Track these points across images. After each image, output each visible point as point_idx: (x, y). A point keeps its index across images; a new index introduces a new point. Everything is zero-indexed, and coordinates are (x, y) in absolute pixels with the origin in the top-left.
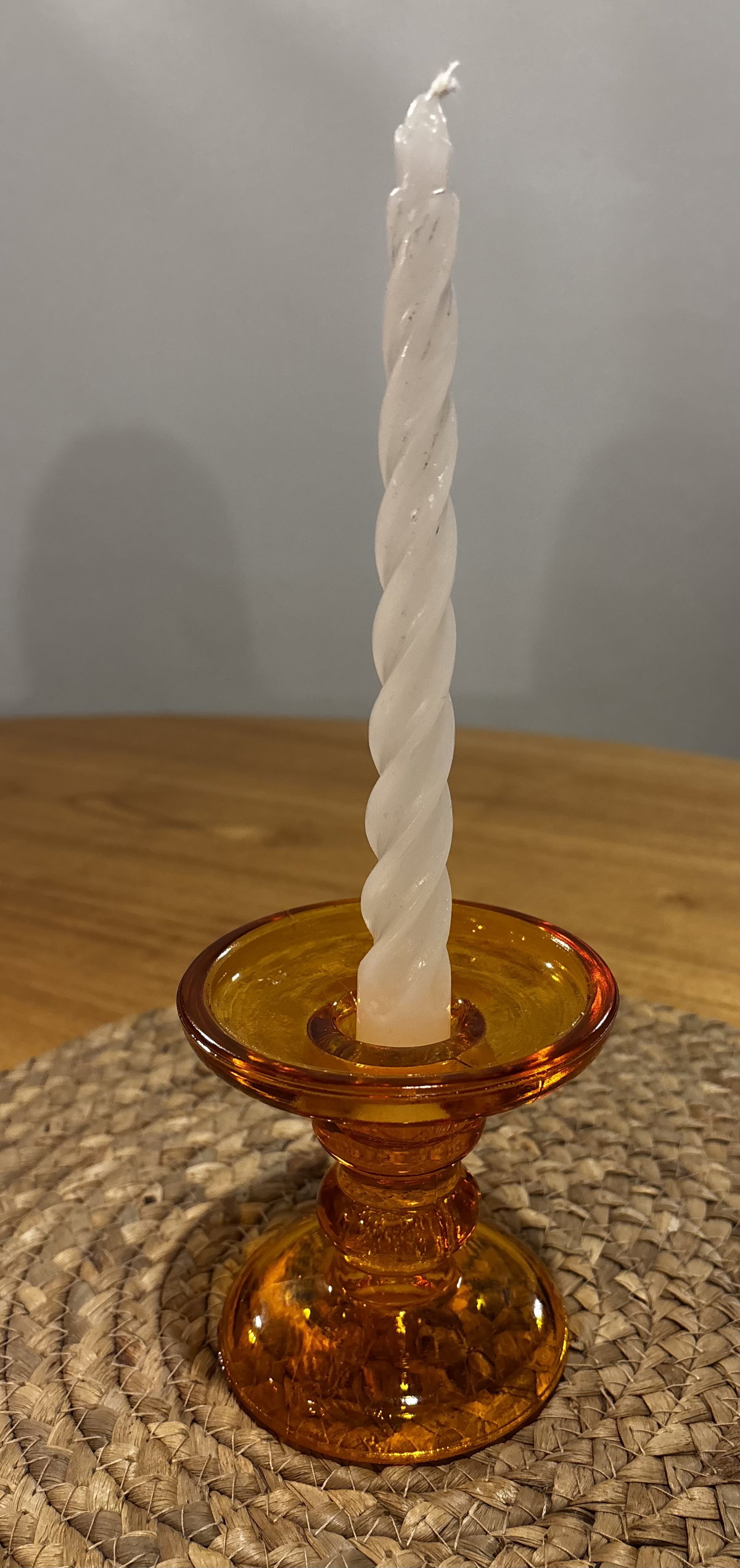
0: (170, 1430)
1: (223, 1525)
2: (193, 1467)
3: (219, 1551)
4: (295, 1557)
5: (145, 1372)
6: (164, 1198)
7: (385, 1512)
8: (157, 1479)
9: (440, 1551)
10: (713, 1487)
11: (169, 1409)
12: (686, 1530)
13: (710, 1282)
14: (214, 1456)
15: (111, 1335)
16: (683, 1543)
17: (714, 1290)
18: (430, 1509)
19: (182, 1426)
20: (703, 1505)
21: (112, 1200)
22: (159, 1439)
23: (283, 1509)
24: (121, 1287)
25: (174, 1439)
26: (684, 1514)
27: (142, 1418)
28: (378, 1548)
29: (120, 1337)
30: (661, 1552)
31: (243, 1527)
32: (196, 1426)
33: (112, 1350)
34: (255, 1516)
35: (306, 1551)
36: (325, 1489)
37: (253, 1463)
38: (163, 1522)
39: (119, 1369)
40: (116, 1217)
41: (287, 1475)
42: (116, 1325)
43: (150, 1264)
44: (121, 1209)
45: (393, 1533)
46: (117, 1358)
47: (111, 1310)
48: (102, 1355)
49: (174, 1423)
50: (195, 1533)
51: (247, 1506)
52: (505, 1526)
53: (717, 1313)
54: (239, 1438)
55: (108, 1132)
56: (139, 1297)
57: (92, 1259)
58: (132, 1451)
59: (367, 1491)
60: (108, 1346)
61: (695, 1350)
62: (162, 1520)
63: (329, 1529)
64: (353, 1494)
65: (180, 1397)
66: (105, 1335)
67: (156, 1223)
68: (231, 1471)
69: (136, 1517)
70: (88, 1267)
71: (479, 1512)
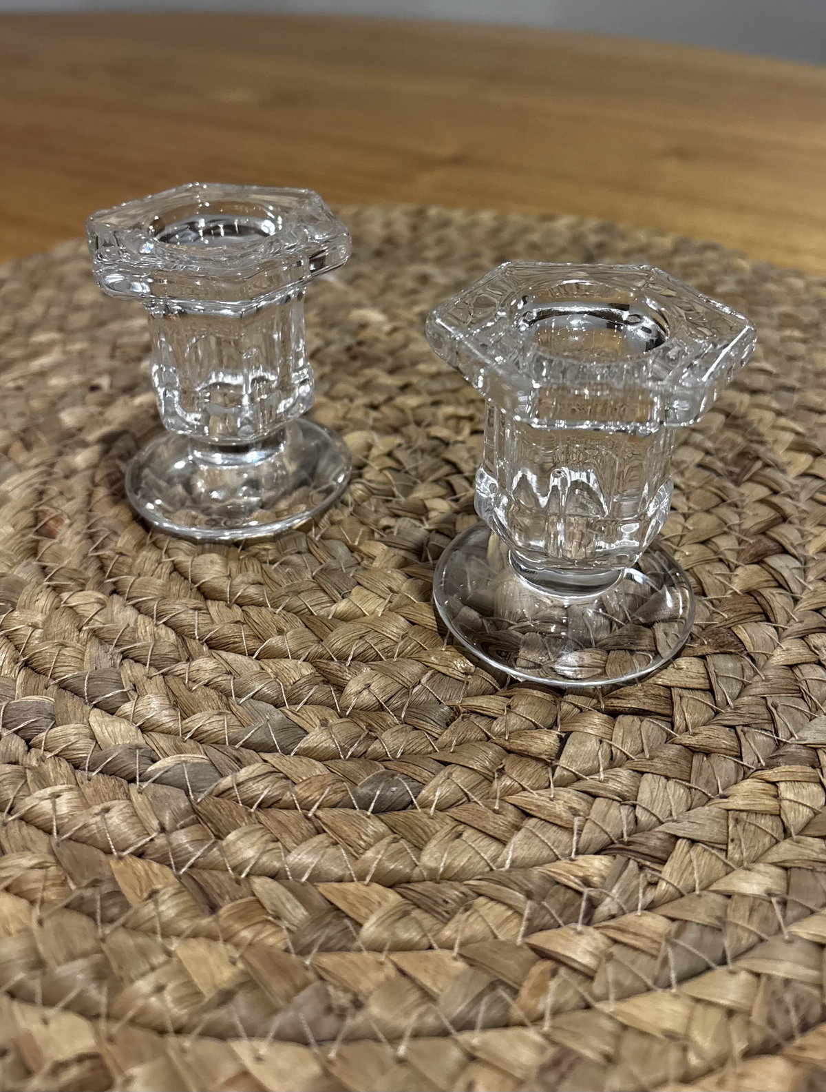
0: (85, 600)
1: (132, 693)
2: (106, 636)
3: (127, 718)
4: (214, 724)
5: (65, 544)
6: (111, 386)
7: (323, 681)
8: (63, 645)
9: (384, 720)
10: (703, 657)
11: (87, 580)
12: (671, 698)
13: (701, 466)
14: (132, 625)
15: (32, 509)
16: (667, 712)
17: (706, 473)
18: (376, 678)
19: (101, 596)
20: (692, 674)
21: (55, 387)
22: (71, 608)
23: (206, 677)
24: (52, 465)
25: (88, 607)
26: (669, 684)
27: (55, 588)
28: (312, 716)
29: (41, 511)
30: (641, 721)
31: (156, 694)
32: (115, 596)
33: (32, 524)
34: (172, 682)
35: (228, 719)
36: (256, 658)
37: (176, 632)
38: (65, 688)
39: (37, 541)
40: (55, 403)
41: (214, 645)
42: (41, 500)
43: (85, 445)
44: (62, 396)
45: (332, 702)
46: (37, 531)
47: (37, 486)
48: (19, 527)
49: (90, 592)
50: (99, 699)
51: (164, 675)
52: (462, 696)
53: (709, 494)
54: (163, 607)
55: (60, 329)
56: (70, 473)
57: (22, 439)
58: (39, 618)
59: (304, 661)
60: (26, 519)
61: (685, 528)
62: (63, 686)
63: (257, 697)
64: (288, 663)
65: (102, 568)
66: (24, 508)
67: (99, 409)
68: (150, 640)
69: (32, 683)
70: (17, 446)
71: (432, 680)
